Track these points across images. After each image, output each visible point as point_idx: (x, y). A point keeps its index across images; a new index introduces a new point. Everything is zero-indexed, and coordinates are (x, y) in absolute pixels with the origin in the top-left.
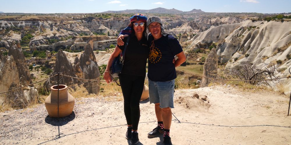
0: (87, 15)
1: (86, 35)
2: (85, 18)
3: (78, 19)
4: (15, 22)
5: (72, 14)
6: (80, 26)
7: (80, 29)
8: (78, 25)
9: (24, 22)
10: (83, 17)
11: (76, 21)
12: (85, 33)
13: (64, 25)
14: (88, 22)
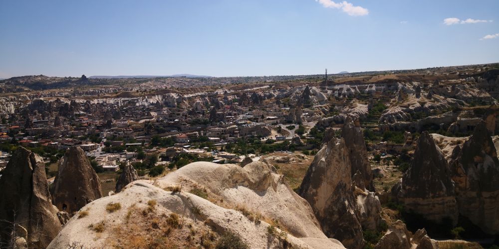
0: (488, 67)
1: (484, 104)
2: (483, 73)
3: (468, 76)
4: (362, 86)
5: (457, 67)
6: (472, 87)
7: (470, 94)
8: (467, 86)
9: (374, 85)
10: (480, 71)
11: (464, 79)
12: (481, 101)
13: (442, 87)
14: (488, 80)
